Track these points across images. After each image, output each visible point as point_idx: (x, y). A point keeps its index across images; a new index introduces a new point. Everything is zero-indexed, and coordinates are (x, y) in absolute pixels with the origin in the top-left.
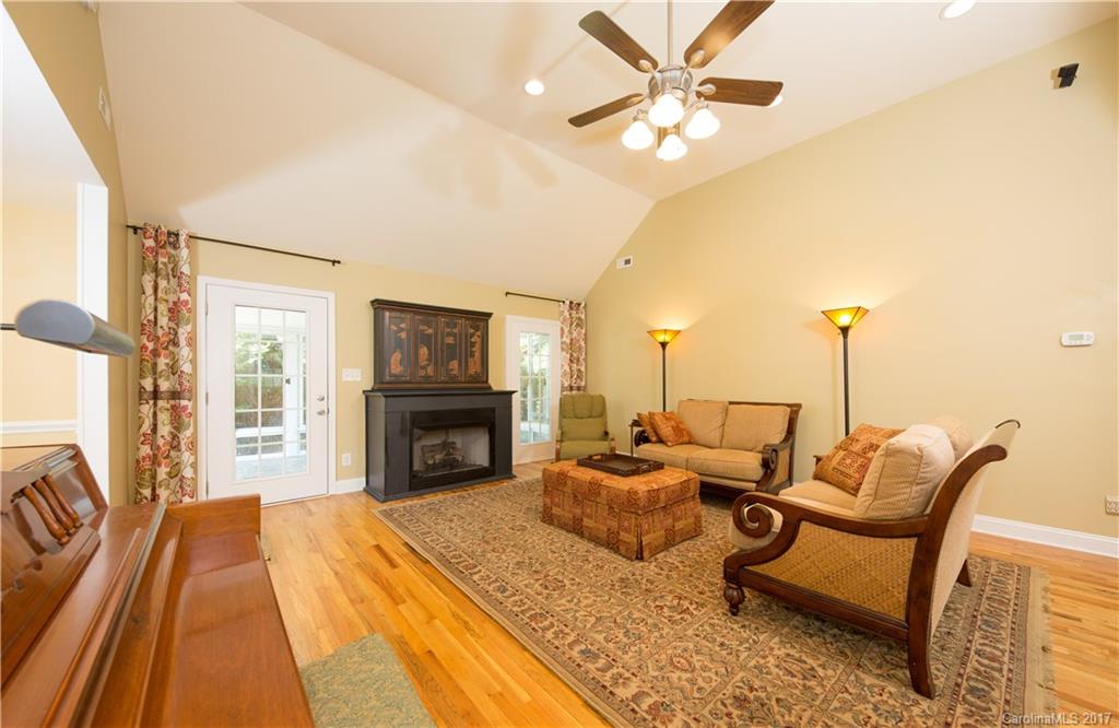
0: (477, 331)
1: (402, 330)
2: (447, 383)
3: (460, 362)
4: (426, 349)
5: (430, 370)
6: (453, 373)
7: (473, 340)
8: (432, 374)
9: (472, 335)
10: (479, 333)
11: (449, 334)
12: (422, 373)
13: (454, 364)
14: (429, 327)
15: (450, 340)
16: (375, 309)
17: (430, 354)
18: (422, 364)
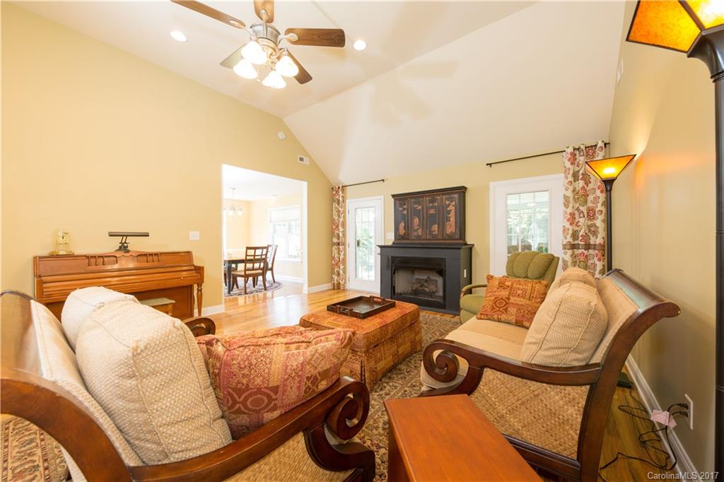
0: (451, 202)
1: (404, 209)
2: (429, 240)
3: (439, 224)
4: (417, 219)
5: (420, 232)
6: (434, 233)
7: (449, 209)
8: (421, 234)
9: (449, 205)
10: (454, 203)
11: (431, 208)
12: (416, 234)
13: (435, 227)
14: (419, 205)
15: (432, 211)
16: (395, 200)
17: (420, 222)
18: (415, 228)
